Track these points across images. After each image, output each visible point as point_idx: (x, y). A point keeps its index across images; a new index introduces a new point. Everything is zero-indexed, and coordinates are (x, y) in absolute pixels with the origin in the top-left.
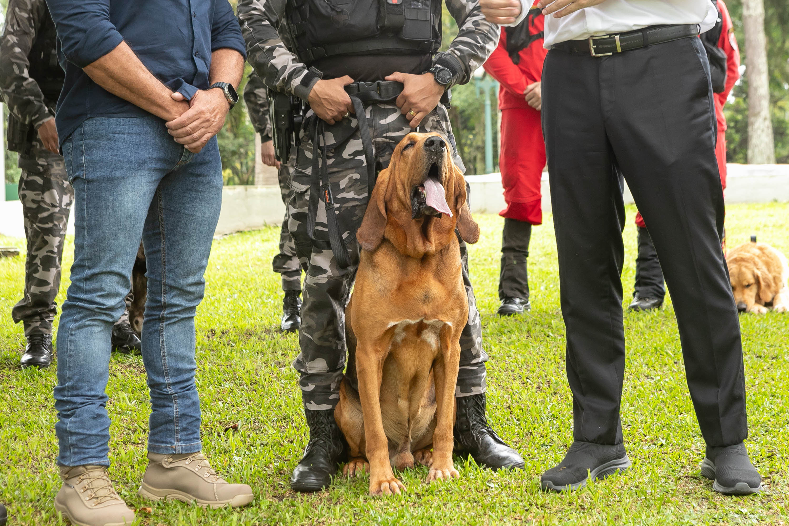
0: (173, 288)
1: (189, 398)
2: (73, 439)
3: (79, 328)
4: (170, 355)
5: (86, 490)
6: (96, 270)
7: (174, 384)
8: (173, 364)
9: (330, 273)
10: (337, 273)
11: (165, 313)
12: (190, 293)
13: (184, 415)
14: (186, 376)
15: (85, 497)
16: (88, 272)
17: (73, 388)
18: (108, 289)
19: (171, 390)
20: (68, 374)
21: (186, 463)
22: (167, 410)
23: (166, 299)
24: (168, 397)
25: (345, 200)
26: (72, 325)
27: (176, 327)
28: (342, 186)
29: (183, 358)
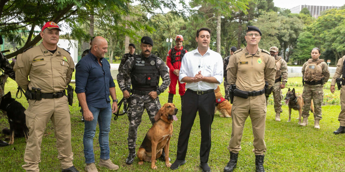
0: (104, 130)
1: (107, 149)
2: (88, 159)
3: (87, 140)
4: (104, 142)
5: (90, 167)
6: (89, 130)
7: (104, 147)
8: (104, 143)
9: (134, 125)
10: (136, 125)
11: (103, 135)
12: (107, 131)
13: (106, 153)
14: (107, 145)
15: (90, 169)
16: (88, 130)
17: (87, 150)
18: (92, 133)
19: (104, 148)
20: (86, 148)
21: (106, 161)
22: (103, 152)
23: (102, 132)
24: (104, 150)
25: (138, 112)
26: (86, 140)
27: (105, 137)
28: (137, 109)
29: (106, 142)
